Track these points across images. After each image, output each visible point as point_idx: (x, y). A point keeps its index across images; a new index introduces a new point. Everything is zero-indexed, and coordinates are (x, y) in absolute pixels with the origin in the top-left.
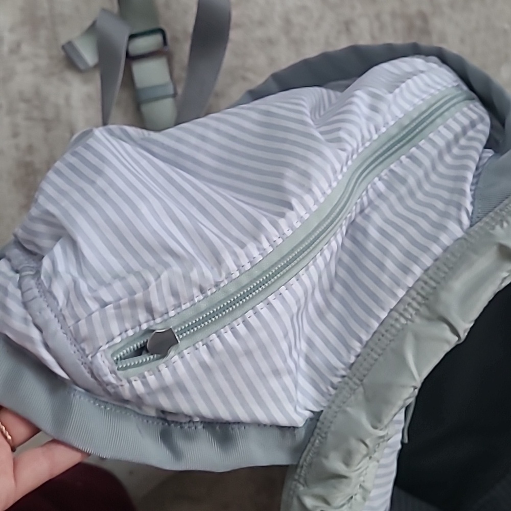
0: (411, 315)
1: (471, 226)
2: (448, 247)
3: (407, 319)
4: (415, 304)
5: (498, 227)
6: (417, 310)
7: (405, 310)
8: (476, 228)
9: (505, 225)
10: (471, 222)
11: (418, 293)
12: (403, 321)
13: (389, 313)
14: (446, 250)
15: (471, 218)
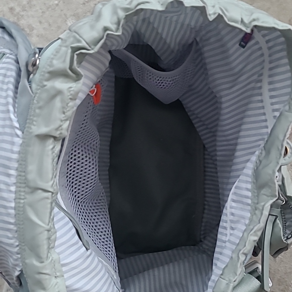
0: (24, 196)
1: (23, 133)
2: (19, 151)
3: (23, 199)
4: (22, 189)
5: (32, 127)
6: (24, 191)
7: (20, 195)
8: (25, 133)
9: (34, 123)
10: (22, 131)
11: (20, 183)
12: (22, 201)
13: (15, 202)
14: (19, 153)
15: (20, 130)
